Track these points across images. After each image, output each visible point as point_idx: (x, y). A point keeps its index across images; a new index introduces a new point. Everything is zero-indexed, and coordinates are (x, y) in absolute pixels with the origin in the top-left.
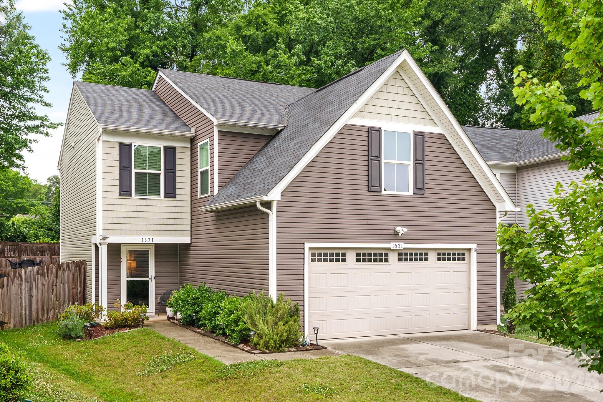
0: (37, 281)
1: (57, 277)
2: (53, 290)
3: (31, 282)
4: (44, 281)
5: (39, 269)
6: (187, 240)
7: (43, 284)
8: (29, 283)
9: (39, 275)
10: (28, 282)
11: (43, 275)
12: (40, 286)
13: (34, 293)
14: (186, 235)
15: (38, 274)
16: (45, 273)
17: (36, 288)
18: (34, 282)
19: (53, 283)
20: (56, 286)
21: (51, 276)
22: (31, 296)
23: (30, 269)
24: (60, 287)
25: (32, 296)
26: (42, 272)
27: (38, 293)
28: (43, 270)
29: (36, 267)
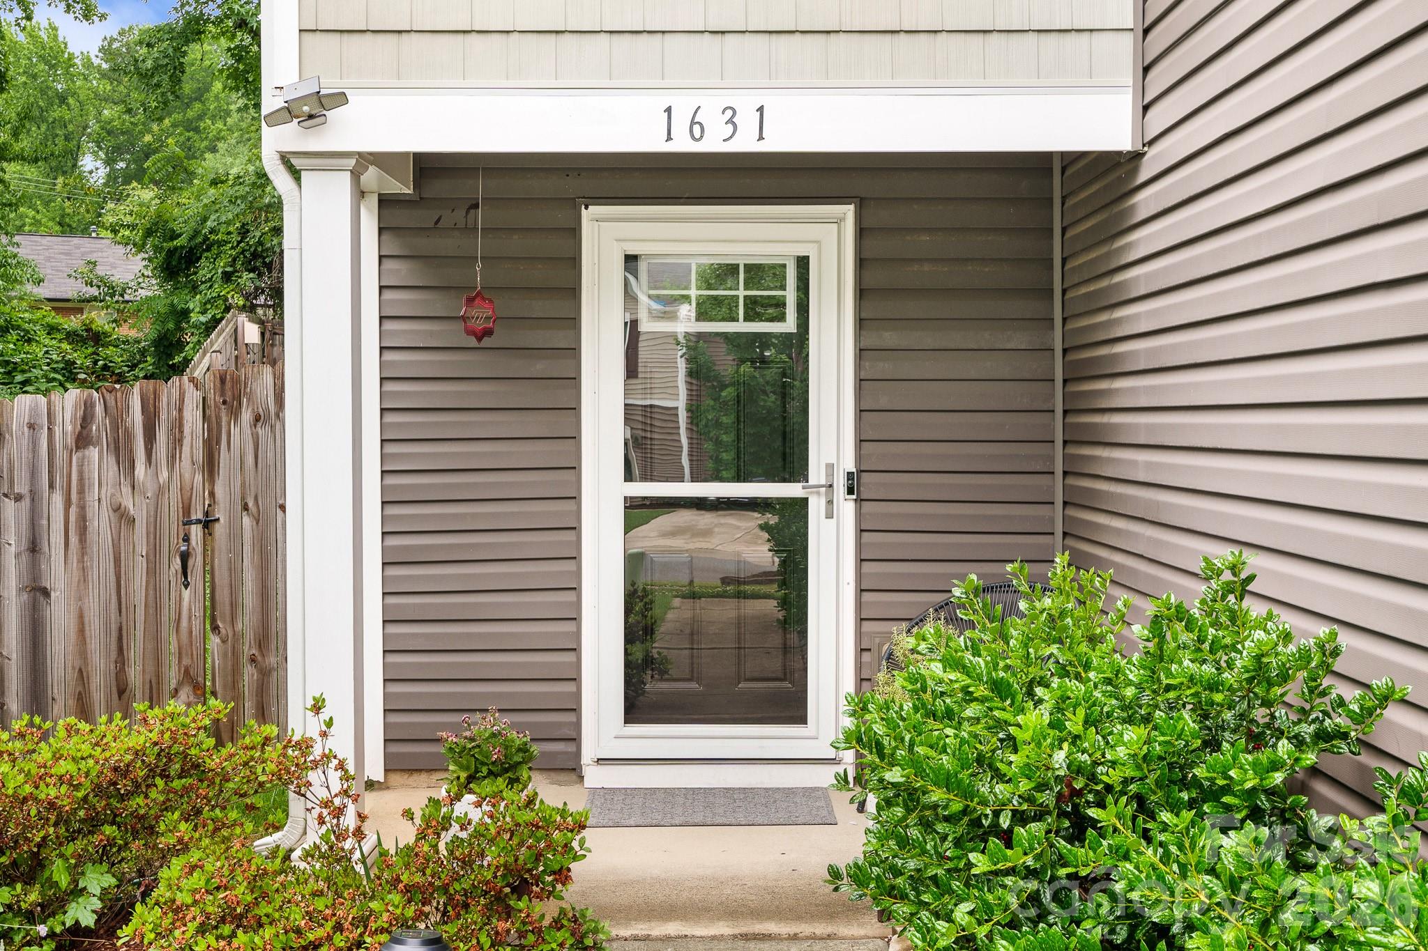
0: (81, 492)
1: (210, 466)
2: (185, 557)
3: (34, 494)
4: (126, 490)
5: (88, 406)
7: (123, 517)
8: (26, 503)
9: (93, 453)
10: (18, 498)
11: (121, 450)
12: (101, 523)
13: (58, 574)
15: (83, 440)
16: (129, 436)
17: (74, 539)
18: (58, 499)
19: (187, 510)
20: (208, 524)
21: (172, 459)
22: (38, 592)
23: (34, 410)
24: (235, 534)
25: (46, 593)
26: (116, 428)
27: (84, 578)
28: (117, 419)
29: (73, 395)
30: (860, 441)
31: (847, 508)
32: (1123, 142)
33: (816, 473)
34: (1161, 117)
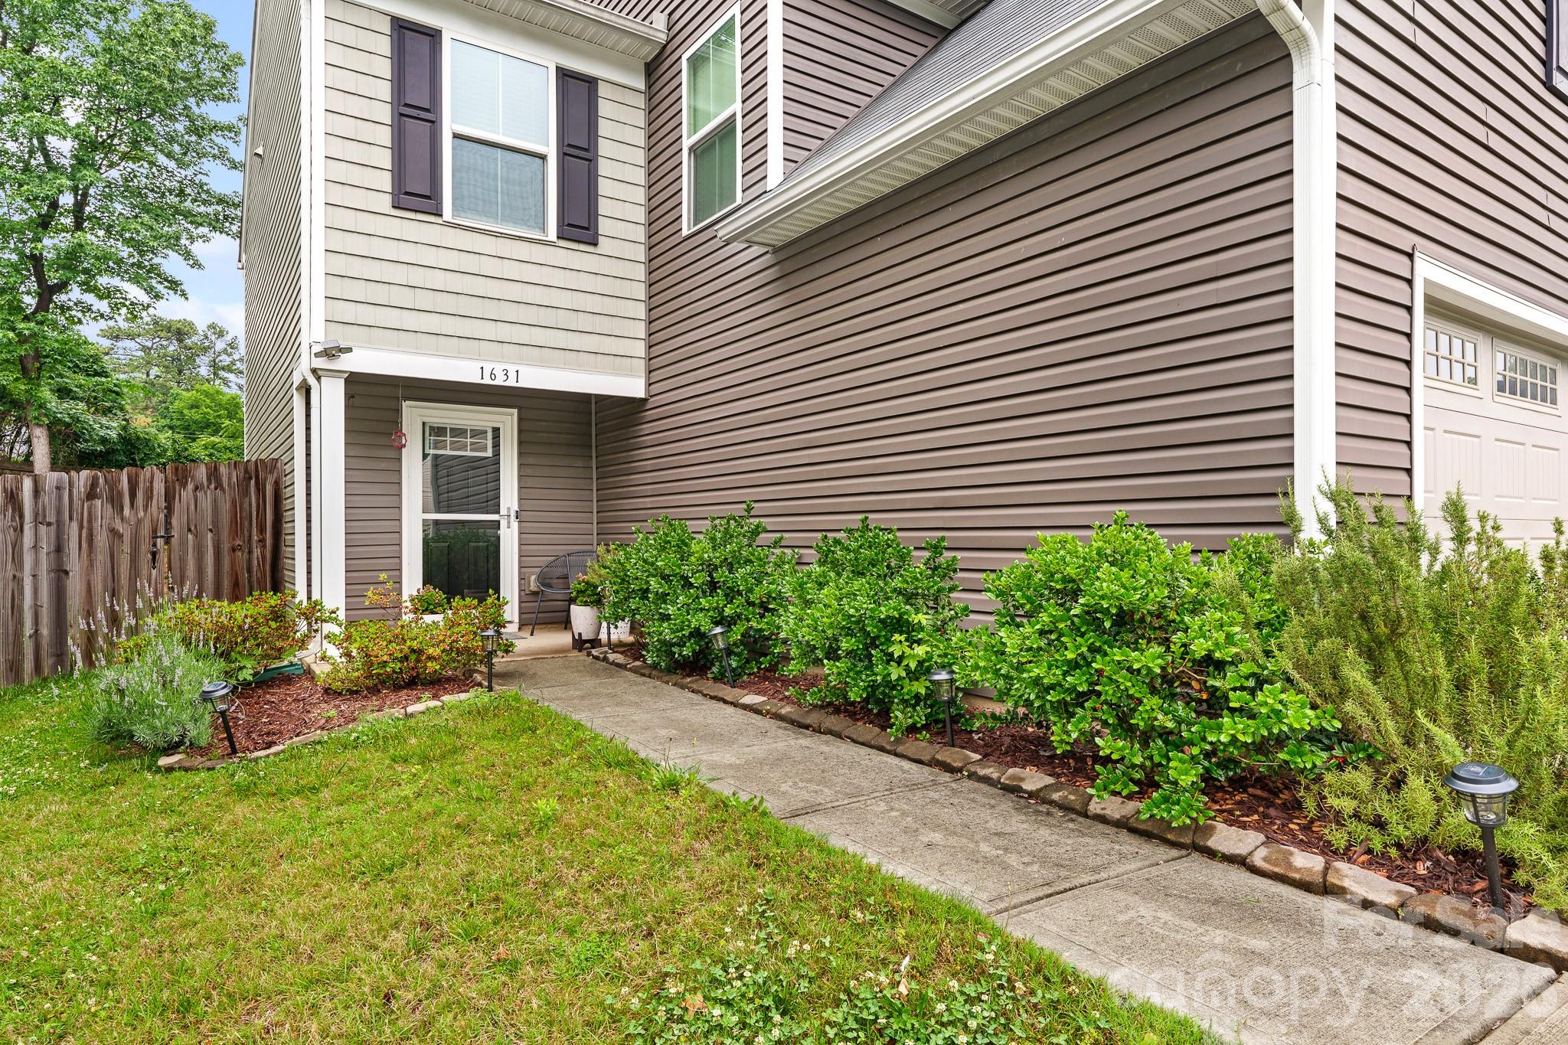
0: (90, 521)
1: (169, 509)
2: (154, 554)
3: (59, 523)
4: (118, 521)
5: (95, 480)
6: (634, 387)
7: (114, 534)
8: (53, 528)
9: (98, 503)
10: (49, 524)
11: (115, 501)
12: (102, 539)
13: (74, 563)
14: (631, 373)
15: (91, 495)
16: (120, 494)
17: (84, 545)
18: (75, 525)
19: (155, 531)
20: (168, 540)
21: (146, 508)
22: (60, 573)
23: (60, 480)
24: (183, 543)
25: (67, 573)
26: (111, 490)
27: (91, 565)
28: (113, 486)
29: (85, 474)
30: (520, 499)
31: (515, 525)
32: (640, 393)
33: (503, 511)
34: (655, 389)
